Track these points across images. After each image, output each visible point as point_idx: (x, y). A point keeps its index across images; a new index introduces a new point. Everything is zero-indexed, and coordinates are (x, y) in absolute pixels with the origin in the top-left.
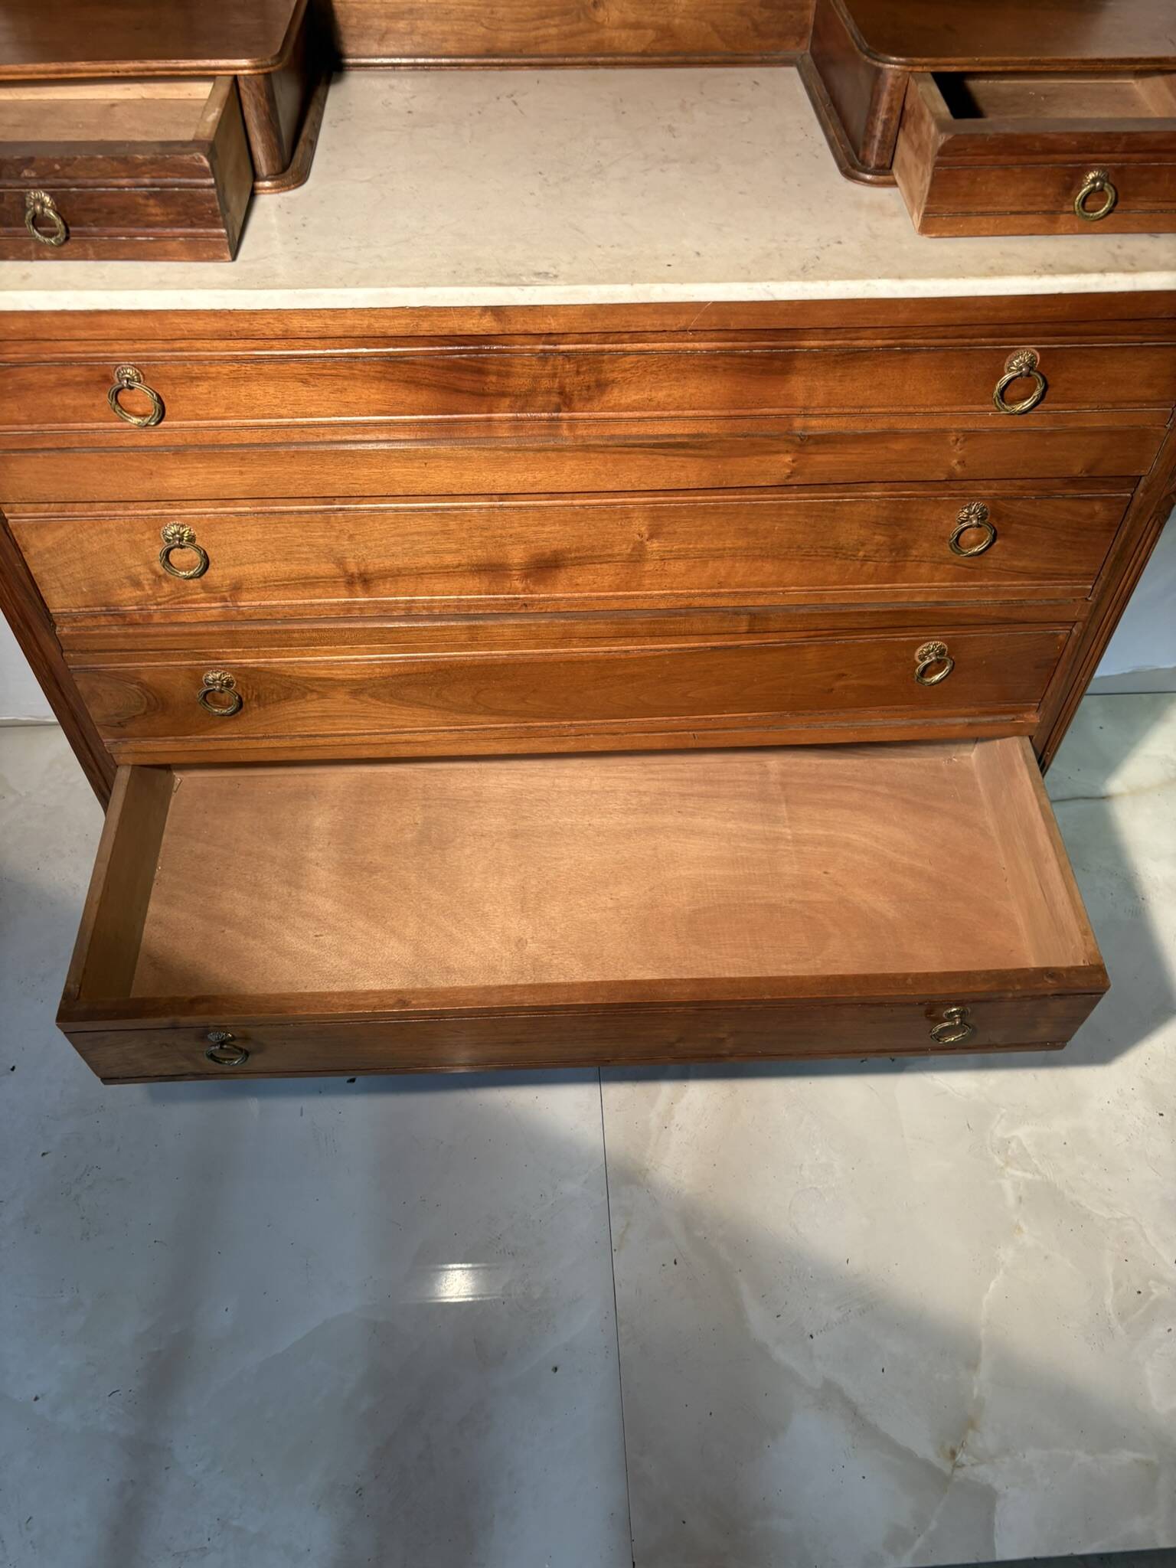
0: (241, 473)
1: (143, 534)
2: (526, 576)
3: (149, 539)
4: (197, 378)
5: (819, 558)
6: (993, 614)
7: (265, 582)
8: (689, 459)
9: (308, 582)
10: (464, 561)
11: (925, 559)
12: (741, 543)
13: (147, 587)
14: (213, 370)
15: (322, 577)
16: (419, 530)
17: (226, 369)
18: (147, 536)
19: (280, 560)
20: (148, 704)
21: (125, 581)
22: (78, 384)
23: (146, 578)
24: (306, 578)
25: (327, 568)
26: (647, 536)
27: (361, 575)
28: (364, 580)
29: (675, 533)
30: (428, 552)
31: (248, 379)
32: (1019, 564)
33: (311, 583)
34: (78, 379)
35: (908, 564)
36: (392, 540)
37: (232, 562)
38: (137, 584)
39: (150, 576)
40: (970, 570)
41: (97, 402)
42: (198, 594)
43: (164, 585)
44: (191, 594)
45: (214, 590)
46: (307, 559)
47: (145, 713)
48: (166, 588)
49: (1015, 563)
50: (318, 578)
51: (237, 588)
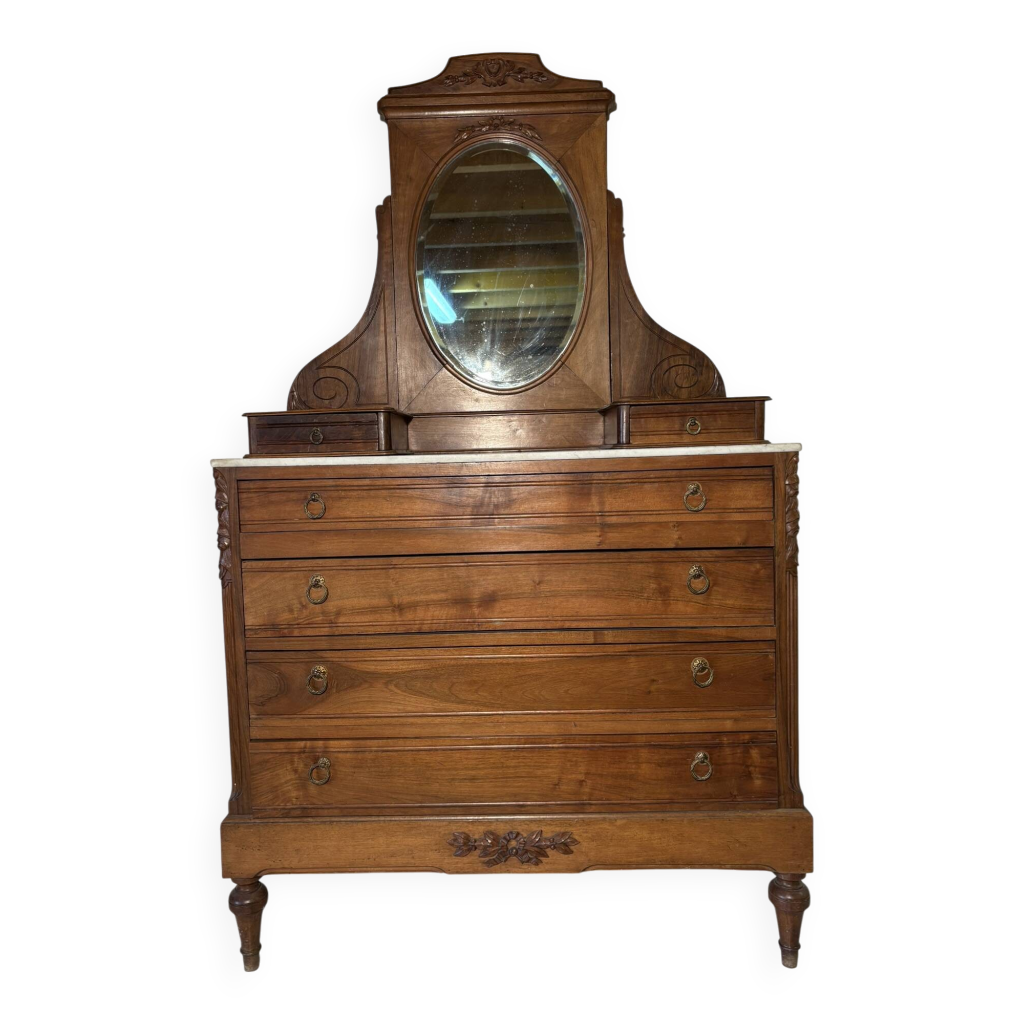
0: (353, 542)
1: (301, 580)
2: (479, 606)
3: (303, 583)
4: (343, 498)
5: (625, 597)
6: (724, 634)
7: (353, 610)
8: (551, 535)
9: (374, 610)
10: (450, 597)
11: (679, 599)
12: (584, 587)
13: (296, 613)
14: (350, 494)
15: (381, 607)
16: (429, 578)
17: (354, 493)
18: (303, 581)
19: (363, 597)
20: (280, 689)
21: (286, 608)
22: (294, 500)
23: (297, 606)
24: (372, 608)
25: (383, 601)
26: (537, 582)
27: (399, 606)
28: (400, 608)
29: (551, 580)
30: (432, 592)
31: (363, 498)
32: (730, 602)
33: (374, 611)
34: (294, 498)
35: (672, 602)
36: (416, 584)
37: (339, 598)
38: (291, 611)
39: (299, 606)
40: (705, 606)
41: (299, 509)
42: (319, 617)
43: (304, 611)
44: (316, 617)
45: (327, 615)
46: (375, 596)
47: (277, 696)
48: (305, 612)
49: (728, 602)
50: (378, 608)
51: (338, 613)
